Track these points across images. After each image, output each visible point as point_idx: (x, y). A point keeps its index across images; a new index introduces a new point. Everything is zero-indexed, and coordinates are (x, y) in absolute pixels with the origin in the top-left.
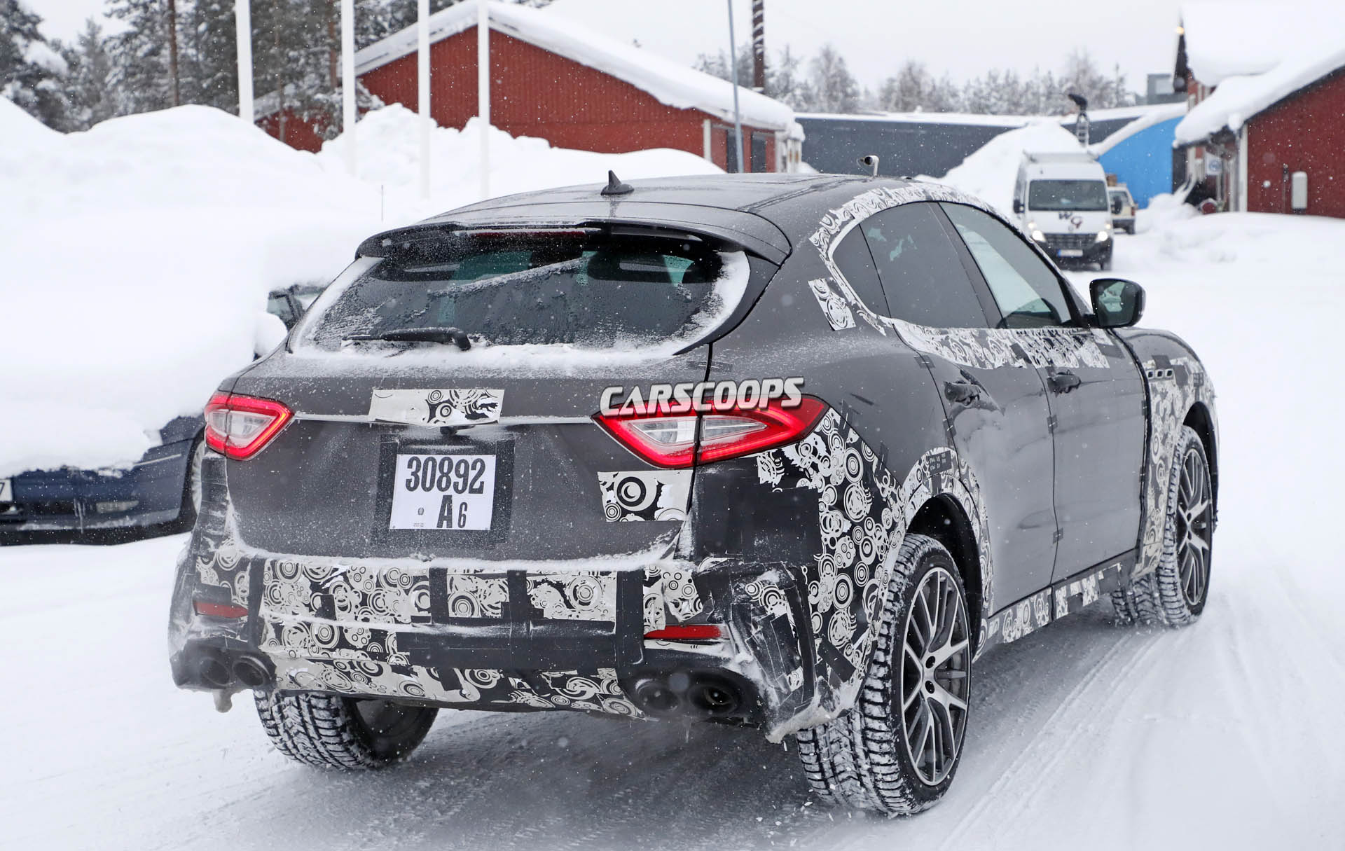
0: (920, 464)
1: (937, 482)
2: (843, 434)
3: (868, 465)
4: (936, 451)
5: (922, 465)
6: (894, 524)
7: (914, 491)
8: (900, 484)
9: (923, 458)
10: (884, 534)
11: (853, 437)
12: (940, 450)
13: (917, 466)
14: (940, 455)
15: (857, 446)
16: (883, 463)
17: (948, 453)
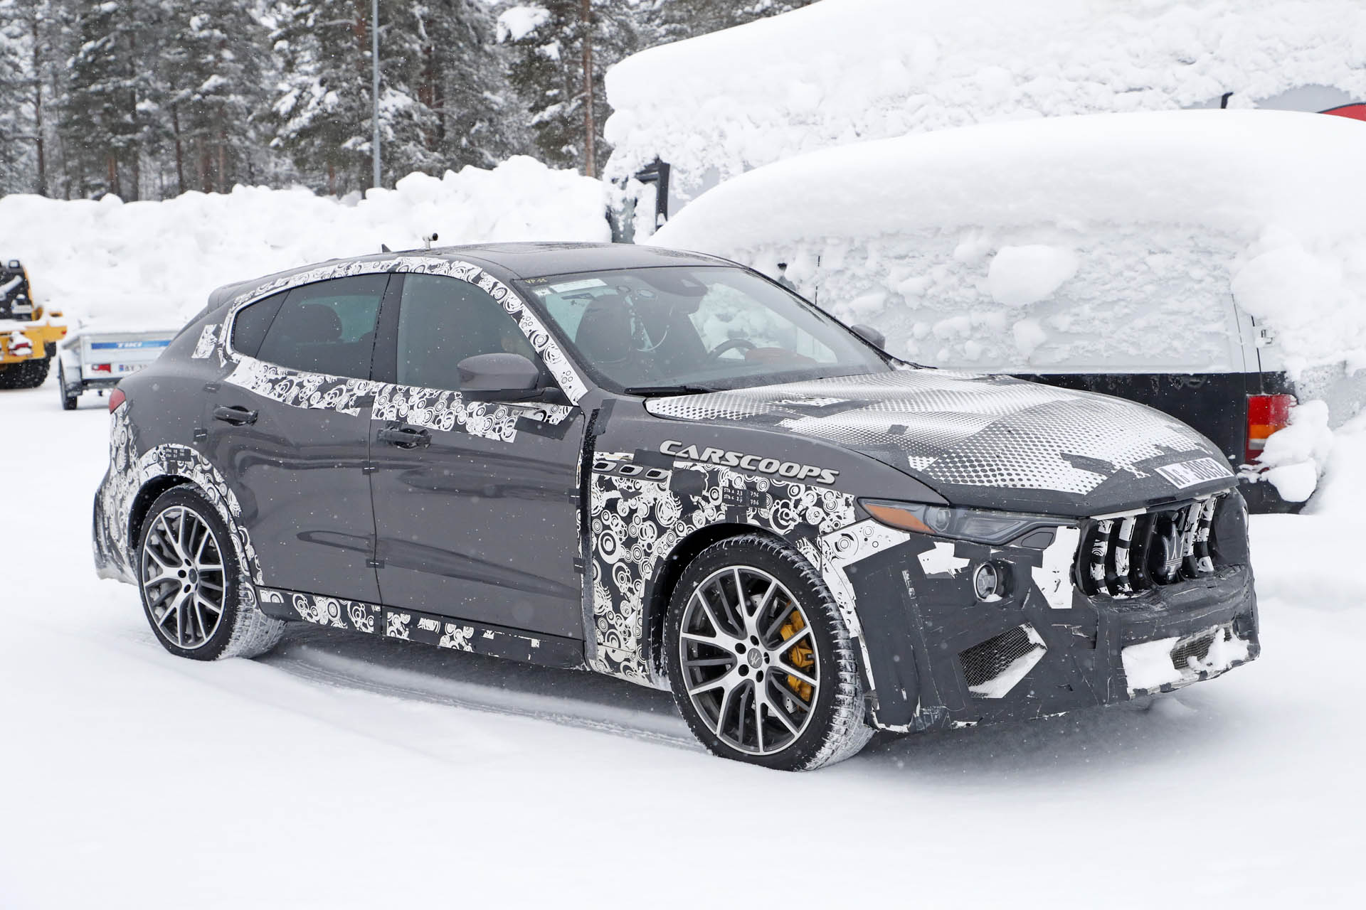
0: (157, 449)
1: (173, 466)
2: (124, 418)
3: (129, 440)
4: (173, 446)
5: (159, 451)
6: (133, 481)
7: (149, 465)
8: (140, 456)
9: (161, 447)
10: (127, 484)
11: (127, 421)
12: (179, 446)
13: (154, 450)
14: (178, 450)
15: (127, 426)
16: (135, 442)
17: (188, 452)
